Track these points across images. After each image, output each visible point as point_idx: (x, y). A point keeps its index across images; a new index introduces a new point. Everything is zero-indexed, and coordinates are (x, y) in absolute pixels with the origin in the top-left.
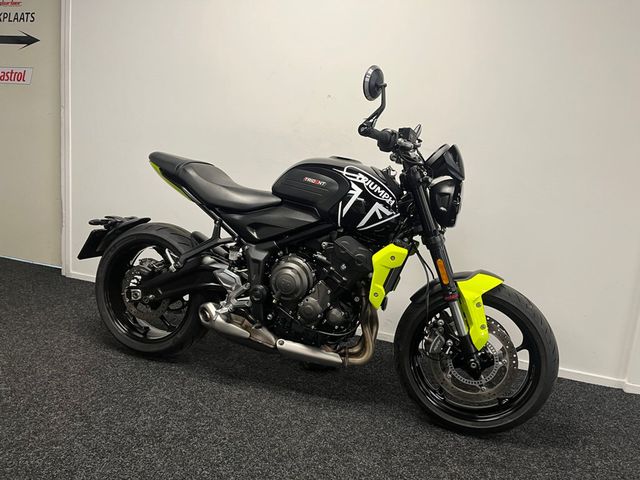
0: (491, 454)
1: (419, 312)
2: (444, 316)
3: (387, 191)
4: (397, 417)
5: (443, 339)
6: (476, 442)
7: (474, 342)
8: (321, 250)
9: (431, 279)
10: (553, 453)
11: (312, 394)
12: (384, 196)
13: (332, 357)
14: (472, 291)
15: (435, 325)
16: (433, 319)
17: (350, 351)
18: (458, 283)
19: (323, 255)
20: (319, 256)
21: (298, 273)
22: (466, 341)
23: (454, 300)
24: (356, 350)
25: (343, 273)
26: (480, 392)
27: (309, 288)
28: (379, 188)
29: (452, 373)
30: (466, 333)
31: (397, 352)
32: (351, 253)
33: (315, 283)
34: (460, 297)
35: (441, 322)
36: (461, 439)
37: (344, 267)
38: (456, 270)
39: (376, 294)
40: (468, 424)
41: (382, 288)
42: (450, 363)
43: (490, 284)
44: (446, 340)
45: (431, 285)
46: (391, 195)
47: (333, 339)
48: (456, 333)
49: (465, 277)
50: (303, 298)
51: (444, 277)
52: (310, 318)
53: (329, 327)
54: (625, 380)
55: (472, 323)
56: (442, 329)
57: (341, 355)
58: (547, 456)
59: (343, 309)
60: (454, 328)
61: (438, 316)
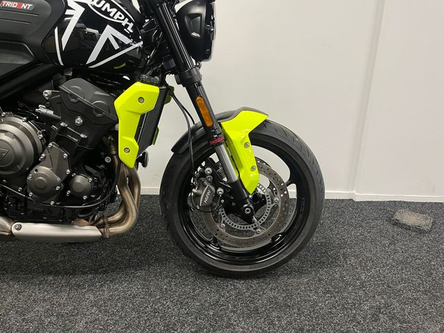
0: (271, 294)
1: (183, 164)
2: (211, 163)
3: (119, 10)
4: (174, 277)
5: (213, 189)
6: (254, 283)
7: (246, 187)
8: (44, 102)
9: (192, 125)
10: (323, 274)
11: (74, 274)
12: (117, 16)
13: (88, 231)
14: (238, 131)
15: (203, 174)
16: (199, 169)
17: (110, 219)
18: (222, 123)
19: (48, 108)
20: (42, 109)
21: (15, 136)
22: (237, 187)
23: (219, 144)
24: (117, 217)
25: (80, 128)
26: (255, 236)
27: (37, 155)
28: (108, 5)
29: (225, 223)
30: (237, 178)
31: (165, 210)
32: (86, 101)
33: (45, 146)
34: (226, 140)
35: (209, 170)
36: (241, 285)
37: (79, 120)
38: (217, 110)
39: (127, 150)
40: (246, 269)
41: (133, 141)
42: (222, 212)
43: (255, 120)
44: (216, 189)
45: (193, 131)
46: (126, 16)
47: (84, 211)
48: (225, 179)
49: (228, 116)
50: (31, 169)
51: (206, 118)
52: (44, 192)
53: (76, 199)
54: (354, 192)
55: (242, 166)
56: (210, 178)
57: (99, 227)
58: (320, 280)
59: (89, 174)
60: (223, 174)
61: (203, 164)
